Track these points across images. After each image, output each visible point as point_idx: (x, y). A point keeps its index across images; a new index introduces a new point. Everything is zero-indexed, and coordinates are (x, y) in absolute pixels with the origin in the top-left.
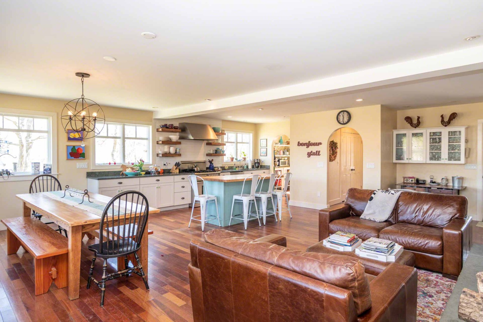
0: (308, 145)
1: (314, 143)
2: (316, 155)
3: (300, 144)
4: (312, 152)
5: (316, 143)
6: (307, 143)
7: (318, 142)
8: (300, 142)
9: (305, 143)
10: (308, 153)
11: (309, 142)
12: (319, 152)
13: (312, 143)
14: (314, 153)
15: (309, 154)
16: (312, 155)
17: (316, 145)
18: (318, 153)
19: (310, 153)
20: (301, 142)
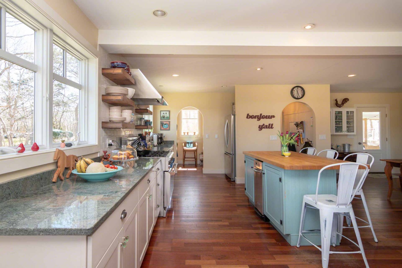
0: (260, 117)
1: (267, 116)
2: (269, 128)
3: (249, 117)
4: (264, 125)
5: (269, 116)
6: (258, 116)
7: (271, 115)
8: (249, 115)
9: (256, 116)
10: (260, 126)
11: (261, 114)
12: (272, 125)
13: (264, 116)
14: (267, 126)
15: (261, 128)
16: (264, 128)
17: (269, 118)
18: (270, 126)
19: (262, 126)
20: (251, 115)
